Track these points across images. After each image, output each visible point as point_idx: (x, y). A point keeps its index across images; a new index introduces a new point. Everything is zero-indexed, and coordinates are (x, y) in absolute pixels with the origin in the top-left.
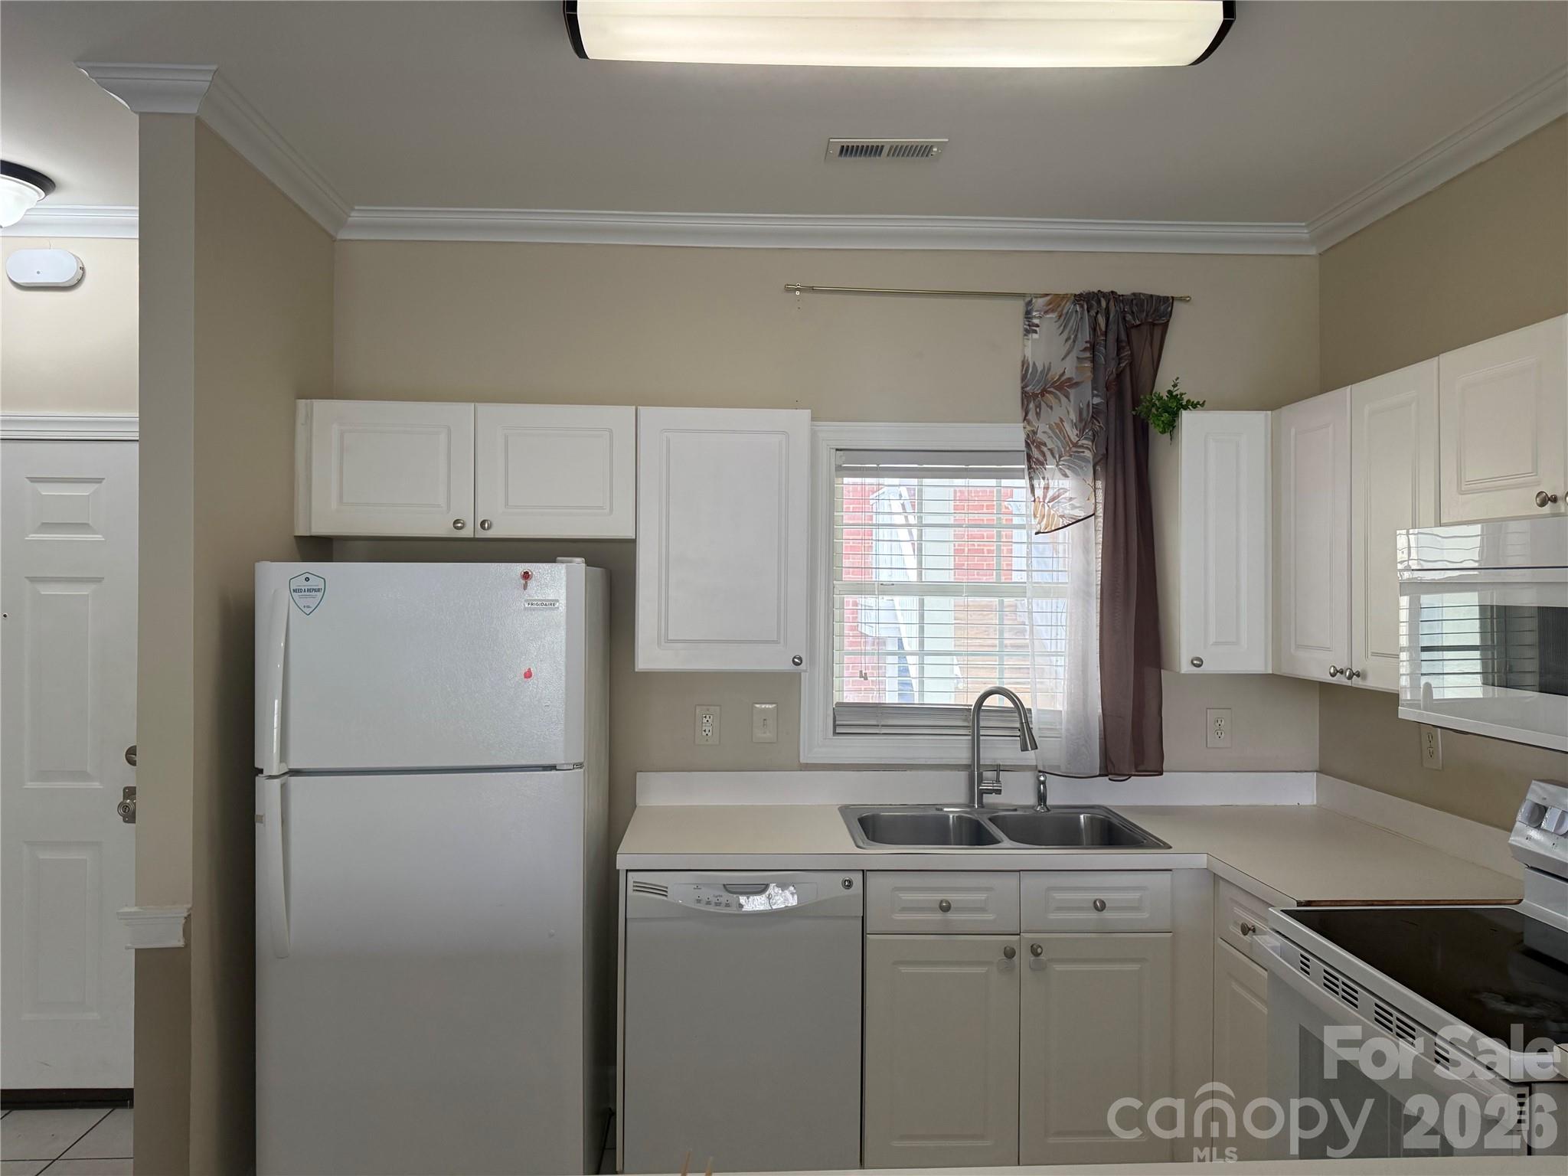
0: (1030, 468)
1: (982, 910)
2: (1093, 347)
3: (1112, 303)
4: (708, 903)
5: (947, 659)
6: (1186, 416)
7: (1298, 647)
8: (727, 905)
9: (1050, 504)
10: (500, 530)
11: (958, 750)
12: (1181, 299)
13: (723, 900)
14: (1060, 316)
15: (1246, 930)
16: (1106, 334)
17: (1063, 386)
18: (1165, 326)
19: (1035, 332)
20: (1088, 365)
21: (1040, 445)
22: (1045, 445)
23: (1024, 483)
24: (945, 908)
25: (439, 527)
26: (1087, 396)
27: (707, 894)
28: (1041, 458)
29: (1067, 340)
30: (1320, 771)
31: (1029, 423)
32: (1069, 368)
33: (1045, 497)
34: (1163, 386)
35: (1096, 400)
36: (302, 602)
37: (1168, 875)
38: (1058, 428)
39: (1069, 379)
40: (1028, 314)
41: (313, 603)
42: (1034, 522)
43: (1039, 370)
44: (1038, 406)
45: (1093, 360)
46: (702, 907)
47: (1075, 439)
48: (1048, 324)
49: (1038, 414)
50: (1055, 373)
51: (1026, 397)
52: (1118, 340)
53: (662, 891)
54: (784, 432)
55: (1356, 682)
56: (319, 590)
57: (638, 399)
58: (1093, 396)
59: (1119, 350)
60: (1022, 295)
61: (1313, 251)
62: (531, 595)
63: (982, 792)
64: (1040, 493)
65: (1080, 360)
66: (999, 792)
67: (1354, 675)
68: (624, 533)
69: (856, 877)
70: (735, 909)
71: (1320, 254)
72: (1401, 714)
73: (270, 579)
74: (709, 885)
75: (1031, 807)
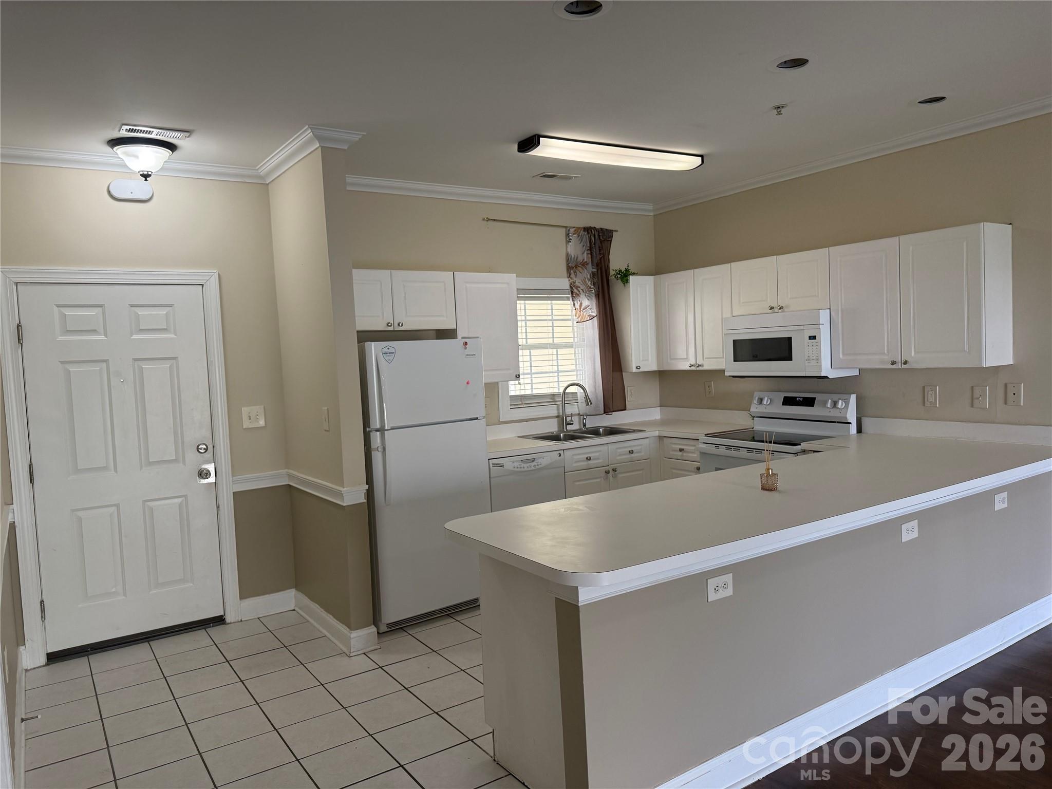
0: (572, 296)
1: (598, 459)
2: (591, 249)
3: (595, 231)
4: (518, 468)
5: (551, 375)
6: (631, 278)
7: (671, 359)
8: (523, 468)
9: (584, 311)
10: (410, 325)
12: (615, 231)
13: (521, 466)
14: (578, 236)
15: (681, 450)
16: (595, 244)
17: (584, 264)
18: (611, 241)
19: (571, 242)
20: (590, 256)
21: (577, 287)
22: (579, 287)
23: (570, 302)
24: (589, 459)
25: (381, 327)
26: (591, 269)
27: (516, 464)
28: (578, 293)
29: (583, 246)
30: (661, 406)
31: (571, 278)
32: (586, 257)
33: (580, 309)
35: (595, 270)
36: (387, 358)
37: (647, 439)
38: (584, 283)
39: (586, 262)
40: (568, 235)
41: (391, 358)
42: (575, 317)
43: (573, 256)
44: (575, 272)
45: (591, 254)
46: (516, 469)
47: (590, 286)
48: (574, 238)
49: (576, 275)
50: (580, 259)
51: (569, 269)
52: (599, 247)
53: (501, 466)
54: (508, 283)
55: (700, 368)
56: (393, 353)
57: (454, 269)
58: (592, 268)
59: (600, 250)
60: (566, 227)
61: (652, 214)
62: (467, 352)
63: (567, 425)
64: (577, 306)
65: (587, 254)
66: (572, 424)
67: (699, 366)
68: (452, 326)
69: (562, 452)
70: (526, 469)
71: (654, 215)
72: (727, 374)
73: (374, 349)
74: (517, 461)
75: (580, 429)
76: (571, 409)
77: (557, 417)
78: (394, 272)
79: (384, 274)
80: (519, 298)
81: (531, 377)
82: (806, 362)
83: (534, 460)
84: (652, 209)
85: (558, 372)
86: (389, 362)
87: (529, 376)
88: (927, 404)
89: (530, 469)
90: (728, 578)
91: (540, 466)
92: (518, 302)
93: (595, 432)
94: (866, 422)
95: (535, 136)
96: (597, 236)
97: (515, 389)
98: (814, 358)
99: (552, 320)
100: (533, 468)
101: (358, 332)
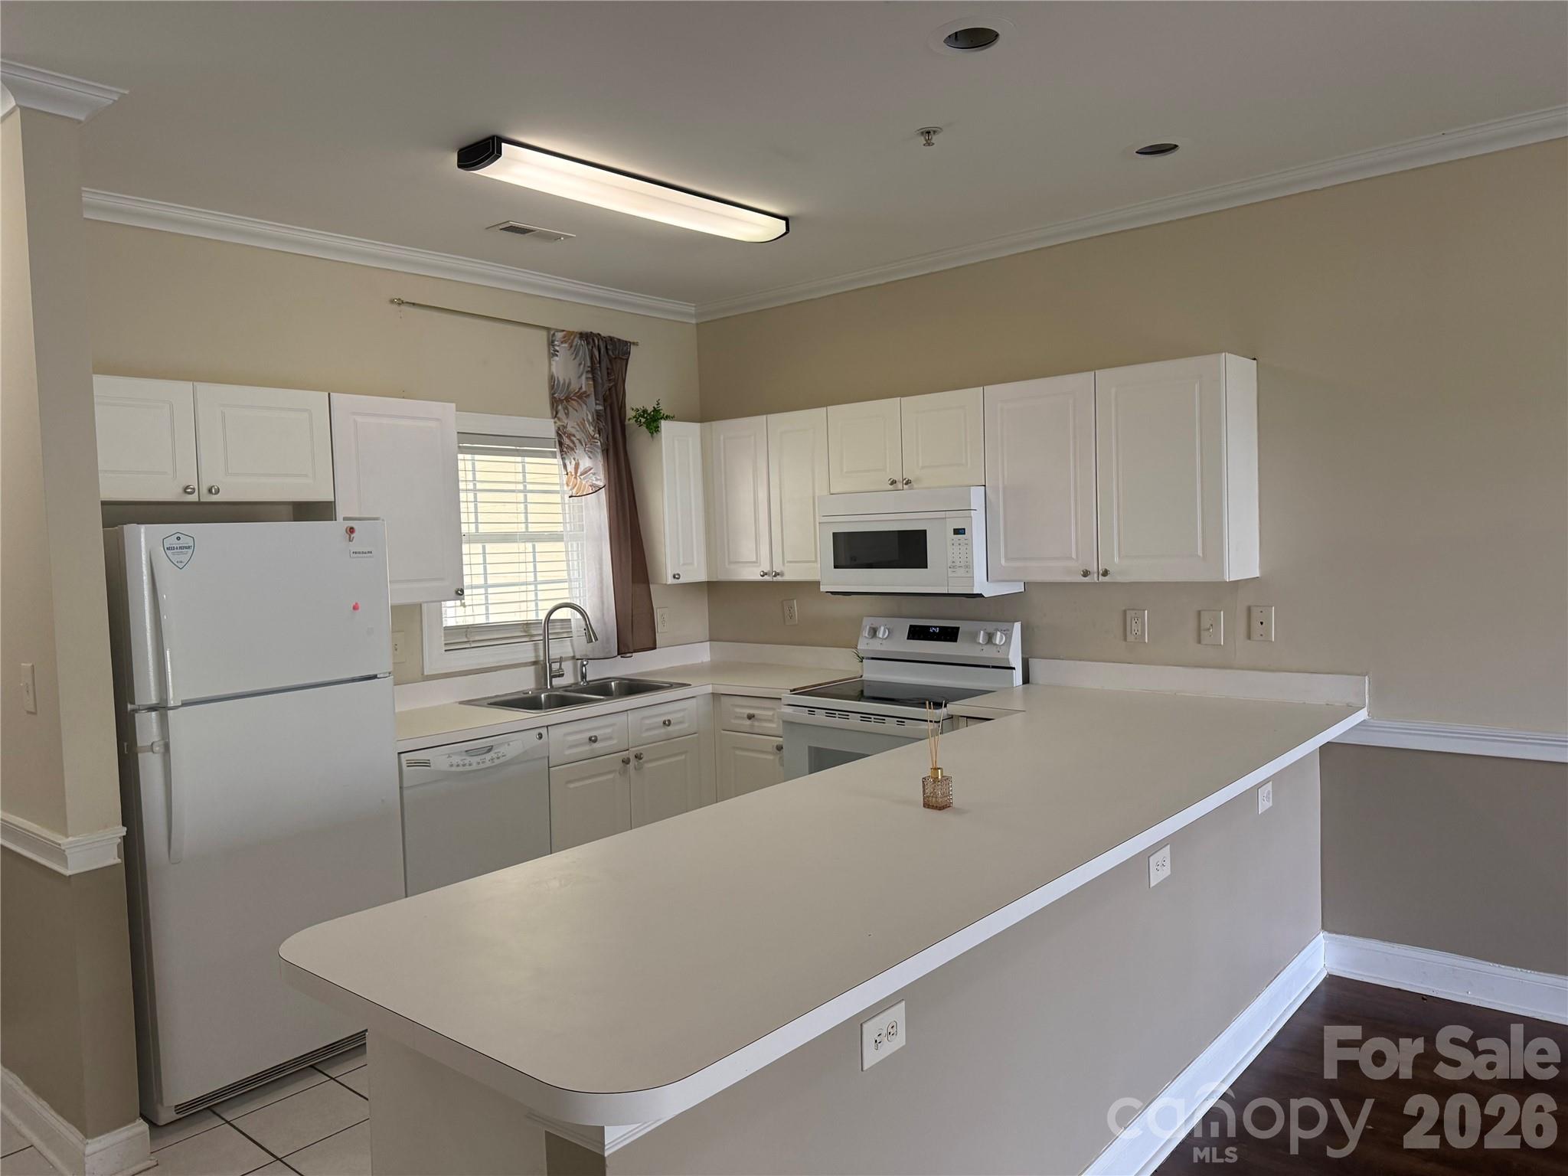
0: (561, 451)
1: (610, 738)
2: (593, 370)
3: (600, 340)
4: (458, 766)
5: (523, 588)
6: (664, 424)
7: (730, 563)
8: (470, 765)
9: (582, 477)
10: (228, 493)
11: (526, 652)
12: (634, 343)
13: (467, 762)
14: (571, 347)
15: (750, 717)
16: (600, 363)
17: (581, 396)
18: (627, 360)
19: (557, 355)
20: (591, 382)
21: (570, 436)
22: (574, 436)
23: (558, 461)
24: (593, 740)
25: (169, 492)
26: (593, 405)
27: (456, 759)
28: (571, 445)
29: (580, 364)
30: (711, 640)
31: (559, 419)
32: (584, 384)
33: (576, 473)
35: (600, 408)
36: (175, 559)
37: (694, 700)
38: (583, 426)
39: (585, 392)
40: (551, 343)
41: (185, 558)
42: (565, 488)
43: (562, 382)
44: (566, 408)
45: (594, 379)
46: (454, 769)
47: (592, 434)
48: (562, 348)
49: (567, 414)
50: (574, 387)
51: (555, 402)
52: (608, 369)
53: (426, 764)
54: (438, 420)
55: (779, 578)
56: (189, 547)
57: (330, 388)
58: (596, 404)
59: (609, 374)
60: (548, 329)
61: (694, 321)
62: (355, 546)
63: (552, 677)
64: (571, 468)
65: (587, 378)
66: (562, 675)
67: (777, 574)
68: (323, 495)
69: (544, 731)
70: (474, 767)
71: (697, 324)
72: (823, 588)
73: (143, 539)
74: (459, 753)
75: (576, 684)
76: (557, 650)
77: (535, 663)
78: (201, 387)
79: (181, 390)
80: (463, 451)
81: (486, 593)
82: (949, 569)
83: (490, 749)
84: (693, 312)
85: (536, 583)
86: (180, 566)
87: (482, 591)
88: (1130, 638)
89: (482, 766)
91: (502, 760)
92: (460, 456)
93: (603, 690)
94: (1036, 665)
95: (492, 138)
96: (603, 350)
97: (454, 614)
98: (962, 564)
99: (525, 491)
100: (488, 764)
101: (104, 503)
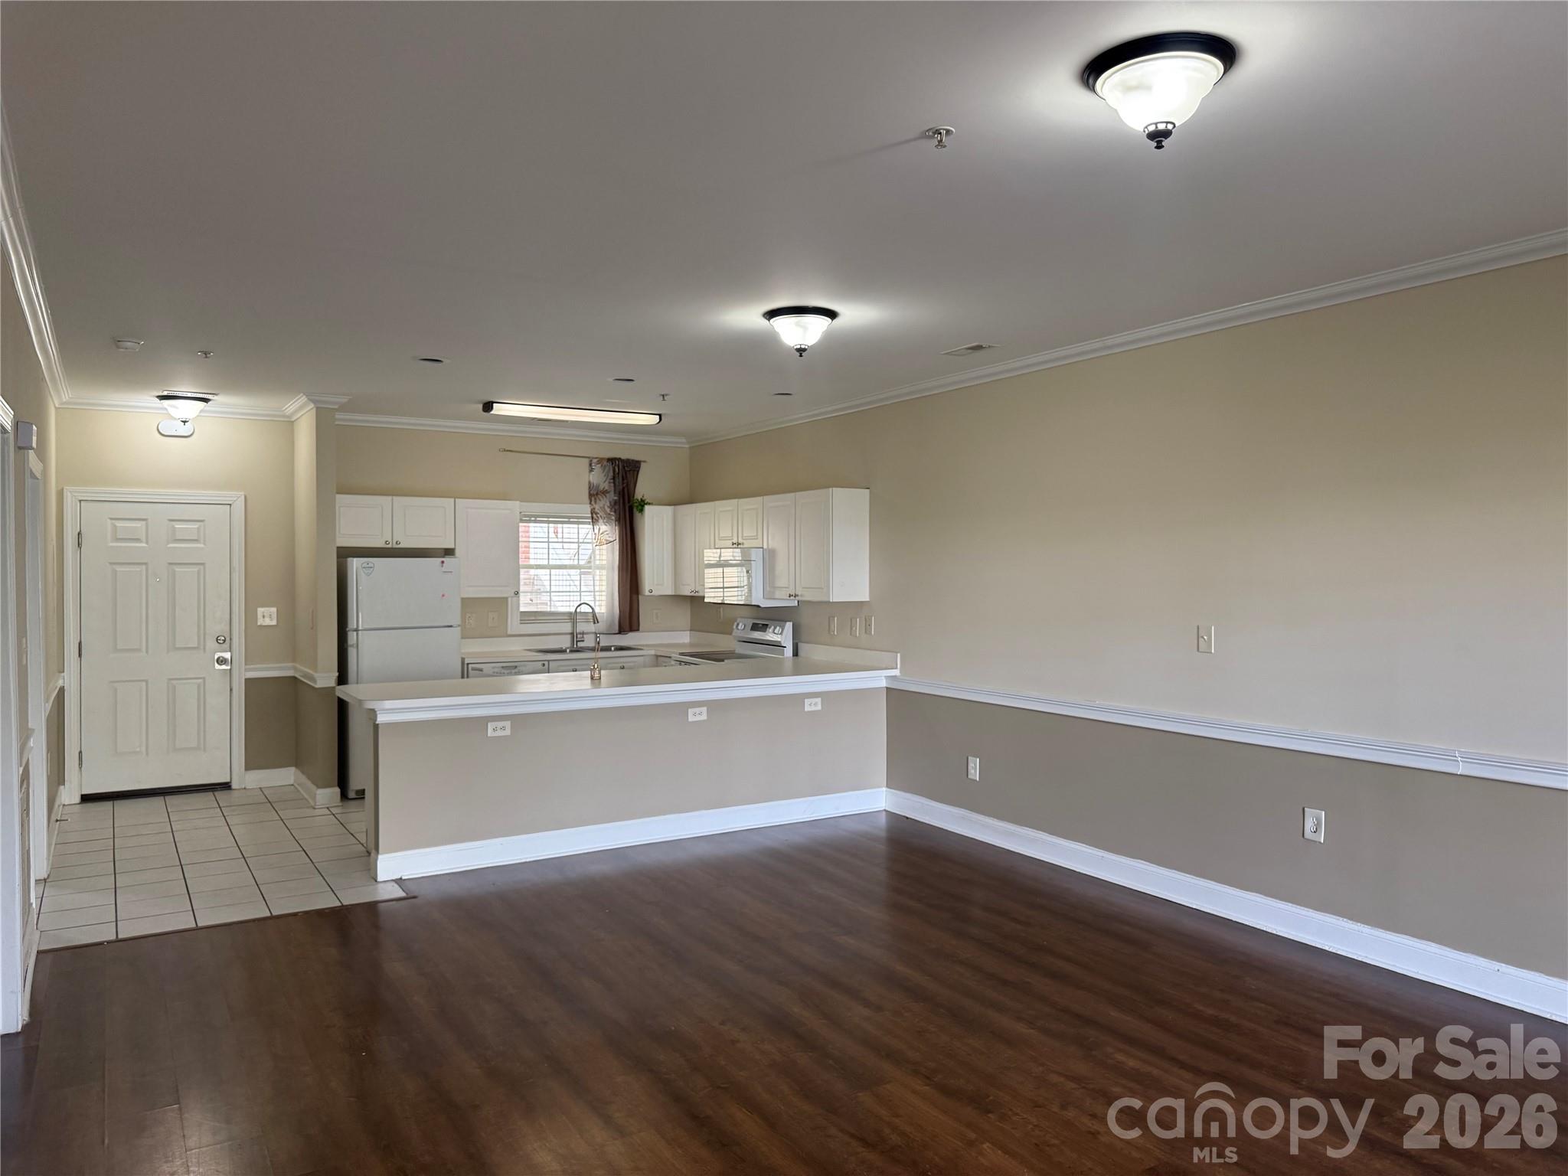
2: (614, 478)
3: (622, 462)
4: (496, 673)
6: (647, 507)
10: (405, 544)
11: (567, 627)
12: (644, 462)
14: (602, 466)
16: (618, 473)
17: (605, 492)
18: (638, 472)
19: (593, 471)
20: (612, 485)
21: (596, 514)
22: (598, 514)
23: (591, 526)
25: (378, 543)
26: (613, 497)
28: (597, 518)
29: (605, 475)
31: (592, 505)
32: (606, 486)
33: (600, 533)
34: (638, 495)
35: (616, 498)
37: (642, 658)
38: (603, 509)
39: (606, 490)
40: (590, 465)
42: (594, 541)
43: (595, 486)
44: (595, 499)
45: (614, 483)
47: (609, 512)
48: (597, 468)
49: (595, 502)
50: (601, 488)
51: (591, 495)
52: (623, 477)
53: (481, 670)
54: (509, 509)
55: (697, 594)
57: (455, 495)
58: (615, 496)
59: (623, 480)
60: (589, 458)
61: (687, 446)
62: (444, 569)
63: (577, 642)
64: (596, 531)
65: (610, 483)
66: (583, 641)
67: (695, 592)
68: (451, 546)
69: (546, 663)
70: (504, 674)
71: (692, 447)
72: (706, 600)
73: (355, 564)
74: (498, 667)
76: (581, 627)
77: (569, 633)
78: (394, 498)
79: (385, 500)
80: (522, 521)
83: (516, 667)
84: (687, 440)
86: (368, 575)
87: (549, 594)
88: (831, 633)
90: (508, 724)
92: (521, 524)
93: (607, 649)
94: (802, 647)
95: (489, 402)
96: (620, 467)
97: (526, 604)
99: (578, 542)
101: (338, 547)
